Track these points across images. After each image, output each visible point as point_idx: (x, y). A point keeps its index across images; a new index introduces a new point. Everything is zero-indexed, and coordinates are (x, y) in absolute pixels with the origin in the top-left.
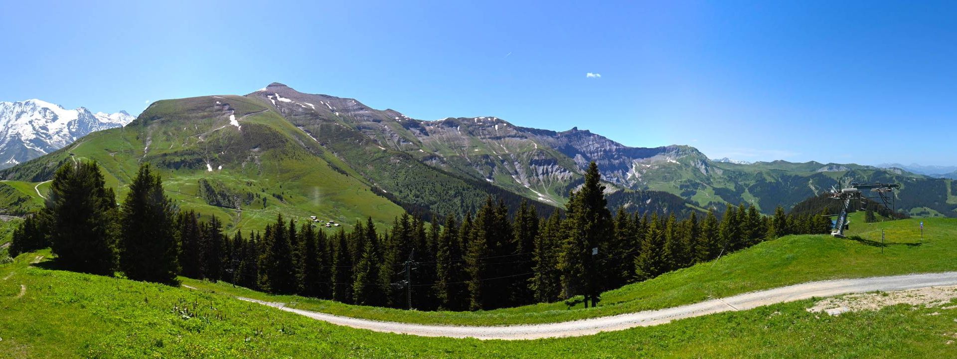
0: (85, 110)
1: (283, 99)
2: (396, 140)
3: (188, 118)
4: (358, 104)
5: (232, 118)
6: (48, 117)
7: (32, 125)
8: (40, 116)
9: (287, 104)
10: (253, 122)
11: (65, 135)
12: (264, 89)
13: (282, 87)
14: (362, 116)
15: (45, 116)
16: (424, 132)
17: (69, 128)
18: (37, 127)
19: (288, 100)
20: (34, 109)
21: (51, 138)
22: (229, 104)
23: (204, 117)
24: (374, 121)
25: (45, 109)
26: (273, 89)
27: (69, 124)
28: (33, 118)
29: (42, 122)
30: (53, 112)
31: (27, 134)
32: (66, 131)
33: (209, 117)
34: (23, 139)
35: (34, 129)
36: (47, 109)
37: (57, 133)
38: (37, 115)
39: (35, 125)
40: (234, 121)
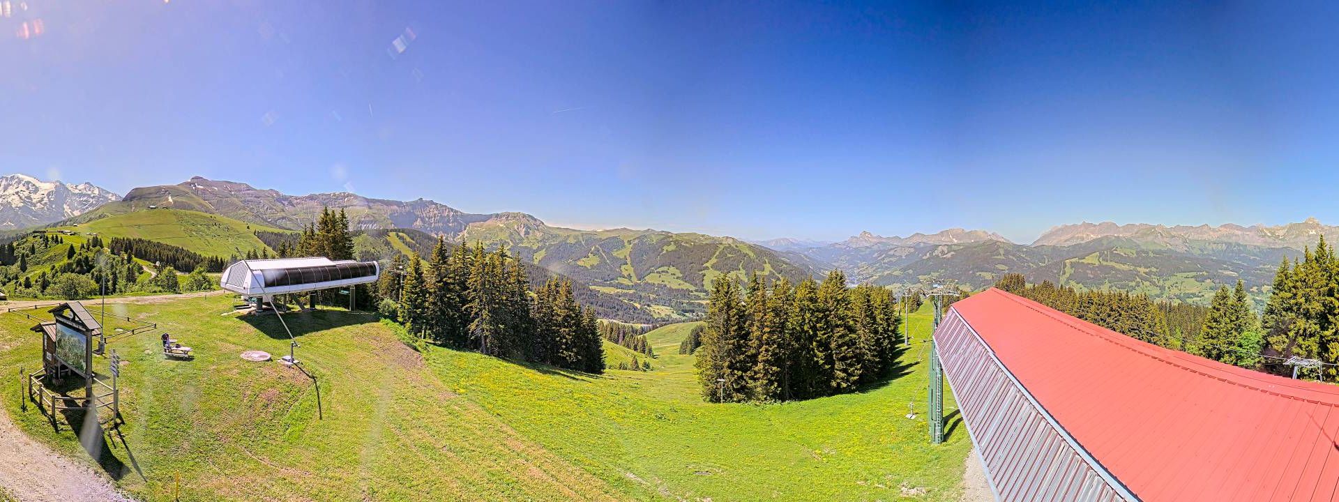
0: (60, 183)
1: (199, 187)
2: (265, 208)
3: (149, 198)
4: (248, 186)
5: (170, 198)
6: (31, 189)
7: (19, 196)
8: (24, 189)
9: (202, 189)
10: (180, 200)
11: (46, 203)
12: (190, 181)
13: (201, 179)
14: (249, 194)
15: (28, 189)
16: (291, 203)
17: (48, 198)
18: (23, 197)
19: (202, 187)
20: (19, 182)
21: (35, 206)
22: (168, 190)
23: (156, 197)
24: (256, 197)
25: (28, 183)
26: (195, 180)
27: (48, 194)
28: (19, 190)
29: (26, 193)
30: (34, 185)
31: (16, 202)
32: (46, 200)
33: (159, 197)
34: (13, 206)
35: (21, 198)
36: (30, 182)
37: (40, 202)
38: (21, 187)
39: (21, 195)
40: (170, 200)
